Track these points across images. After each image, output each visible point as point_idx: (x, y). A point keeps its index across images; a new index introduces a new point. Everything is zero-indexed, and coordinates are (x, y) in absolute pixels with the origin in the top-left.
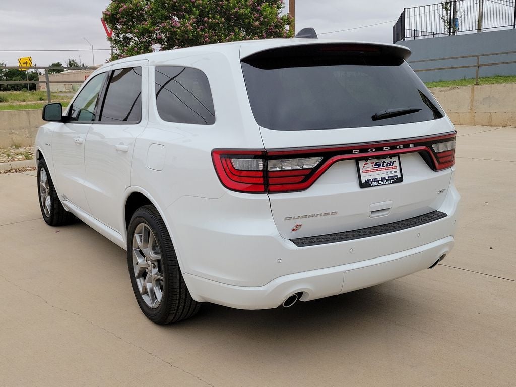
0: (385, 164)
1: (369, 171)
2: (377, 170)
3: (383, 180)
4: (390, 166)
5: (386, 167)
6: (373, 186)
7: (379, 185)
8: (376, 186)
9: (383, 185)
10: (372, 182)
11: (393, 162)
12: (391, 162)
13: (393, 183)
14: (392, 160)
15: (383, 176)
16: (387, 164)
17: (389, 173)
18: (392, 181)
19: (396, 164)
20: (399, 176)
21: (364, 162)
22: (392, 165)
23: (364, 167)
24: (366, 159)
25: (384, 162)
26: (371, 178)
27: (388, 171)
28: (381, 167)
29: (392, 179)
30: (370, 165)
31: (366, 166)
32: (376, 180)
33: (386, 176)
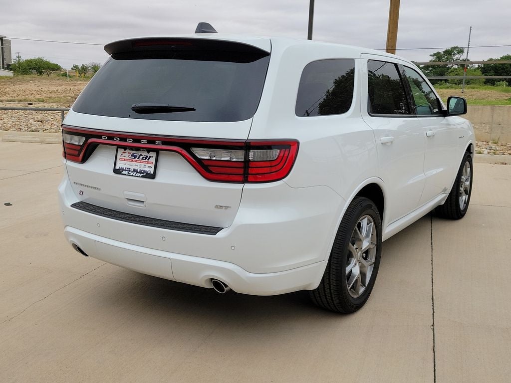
0: (141, 157)
1: (125, 160)
2: (132, 161)
3: (134, 171)
4: (145, 159)
5: (141, 160)
6: (123, 174)
7: (128, 175)
8: (125, 175)
9: (132, 176)
10: (123, 170)
11: (150, 157)
12: (147, 156)
13: (142, 177)
14: (149, 155)
15: (136, 168)
16: (143, 157)
17: (142, 166)
18: (141, 175)
19: (153, 160)
20: (152, 172)
21: (122, 150)
22: (148, 160)
23: (122, 154)
24: (125, 148)
25: (141, 155)
26: (125, 167)
27: (143, 164)
28: (136, 159)
29: (143, 173)
30: (127, 154)
31: (124, 154)
32: (128, 170)
33: (139, 169)
